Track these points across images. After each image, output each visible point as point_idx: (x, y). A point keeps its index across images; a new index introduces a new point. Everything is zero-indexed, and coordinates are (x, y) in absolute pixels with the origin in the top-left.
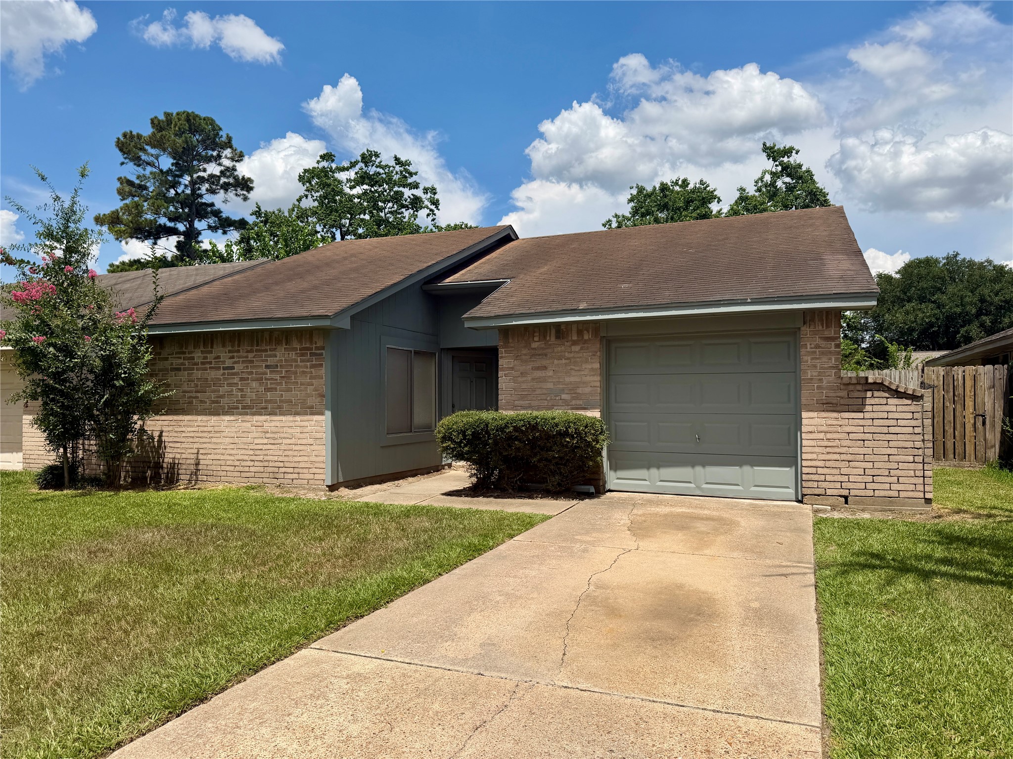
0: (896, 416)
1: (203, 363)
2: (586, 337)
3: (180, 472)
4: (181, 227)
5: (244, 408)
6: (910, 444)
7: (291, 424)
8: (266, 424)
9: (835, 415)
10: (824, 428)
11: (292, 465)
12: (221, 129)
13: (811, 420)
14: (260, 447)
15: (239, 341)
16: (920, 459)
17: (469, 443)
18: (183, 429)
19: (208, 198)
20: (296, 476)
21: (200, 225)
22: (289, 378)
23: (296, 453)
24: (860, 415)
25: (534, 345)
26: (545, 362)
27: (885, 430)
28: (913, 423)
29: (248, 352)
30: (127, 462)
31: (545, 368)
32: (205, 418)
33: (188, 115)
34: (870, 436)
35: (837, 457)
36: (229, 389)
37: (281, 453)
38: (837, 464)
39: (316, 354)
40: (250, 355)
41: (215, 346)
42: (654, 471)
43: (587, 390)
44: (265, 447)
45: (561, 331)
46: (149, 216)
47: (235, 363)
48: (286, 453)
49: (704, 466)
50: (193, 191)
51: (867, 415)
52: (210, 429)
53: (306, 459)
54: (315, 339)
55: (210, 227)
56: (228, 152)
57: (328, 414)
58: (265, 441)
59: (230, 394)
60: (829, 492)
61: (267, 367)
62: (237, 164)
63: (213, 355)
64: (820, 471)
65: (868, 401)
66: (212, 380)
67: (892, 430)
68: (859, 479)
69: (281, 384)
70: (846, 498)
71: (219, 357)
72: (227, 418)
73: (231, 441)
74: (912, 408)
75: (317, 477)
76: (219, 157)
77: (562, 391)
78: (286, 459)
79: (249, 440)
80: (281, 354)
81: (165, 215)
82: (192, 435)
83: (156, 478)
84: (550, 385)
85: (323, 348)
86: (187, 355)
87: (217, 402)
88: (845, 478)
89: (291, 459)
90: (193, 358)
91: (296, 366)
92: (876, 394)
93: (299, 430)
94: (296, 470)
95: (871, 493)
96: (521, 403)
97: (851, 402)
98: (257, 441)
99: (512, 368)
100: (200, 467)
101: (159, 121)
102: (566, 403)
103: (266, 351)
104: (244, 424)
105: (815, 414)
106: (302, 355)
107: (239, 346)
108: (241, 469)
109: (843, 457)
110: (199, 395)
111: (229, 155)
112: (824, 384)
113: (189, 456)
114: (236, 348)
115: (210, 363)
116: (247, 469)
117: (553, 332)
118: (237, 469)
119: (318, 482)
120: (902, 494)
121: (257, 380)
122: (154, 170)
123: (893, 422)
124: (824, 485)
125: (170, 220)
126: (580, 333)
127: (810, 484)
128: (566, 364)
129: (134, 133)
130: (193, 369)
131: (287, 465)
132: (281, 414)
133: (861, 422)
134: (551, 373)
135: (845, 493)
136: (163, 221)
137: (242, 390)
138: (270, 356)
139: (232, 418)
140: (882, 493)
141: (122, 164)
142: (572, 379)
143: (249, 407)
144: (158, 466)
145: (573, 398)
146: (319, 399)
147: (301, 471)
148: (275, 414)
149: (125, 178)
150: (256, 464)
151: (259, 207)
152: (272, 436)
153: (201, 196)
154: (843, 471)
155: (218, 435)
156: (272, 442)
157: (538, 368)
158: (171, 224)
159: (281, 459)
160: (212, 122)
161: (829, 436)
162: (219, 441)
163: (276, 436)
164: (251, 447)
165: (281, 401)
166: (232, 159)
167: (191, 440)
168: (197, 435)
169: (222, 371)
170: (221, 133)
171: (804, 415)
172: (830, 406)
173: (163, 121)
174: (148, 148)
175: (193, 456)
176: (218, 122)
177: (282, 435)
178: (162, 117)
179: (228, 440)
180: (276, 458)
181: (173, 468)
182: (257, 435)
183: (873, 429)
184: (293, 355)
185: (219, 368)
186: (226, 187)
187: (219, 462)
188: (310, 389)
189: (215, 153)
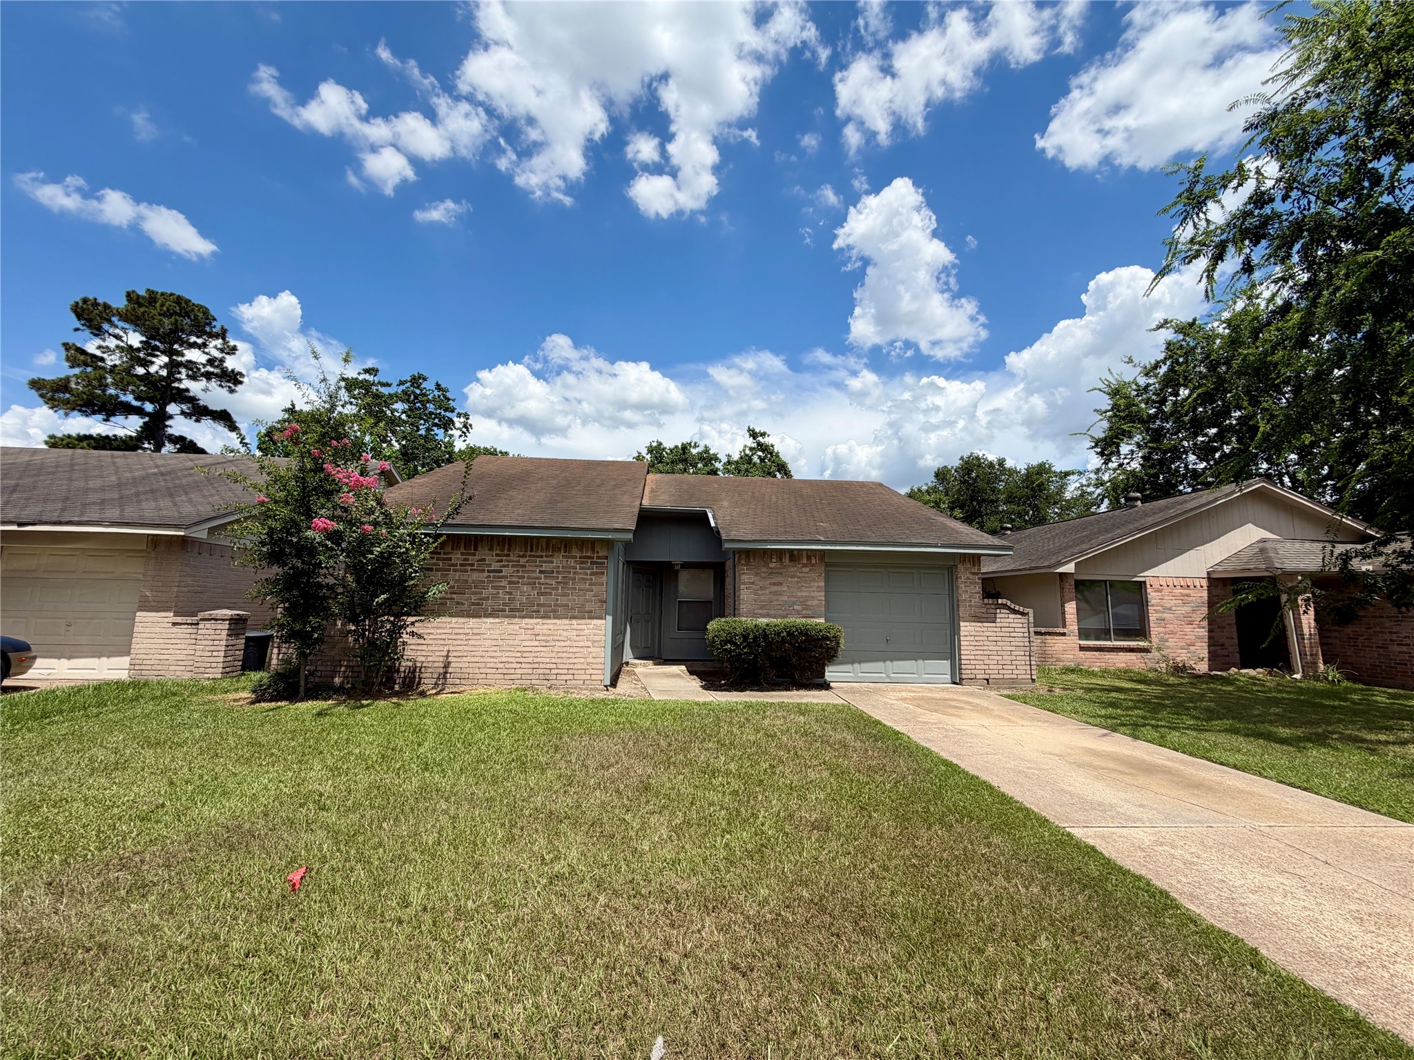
0: (1014, 625)
1: (462, 565)
2: (814, 562)
3: (423, 675)
4: (149, 407)
5: (511, 610)
6: (1022, 644)
7: (566, 627)
8: (538, 627)
9: (980, 624)
10: (974, 633)
11: (567, 666)
12: (215, 319)
13: (966, 628)
14: (529, 649)
15: (510, 546)
16: (1027, 653)
17: (749, 645)
18: (432, 631)
19: (186, 384)
20: (571, 677)
21: (172, 408)
22: (566, 583)
23: (571, 655)
24: (994, 625)
25: (772, 565)
26: (780, 579)
27: (1008, 634)
28: (1023, 630)
29: (519, 556)
30: (346, 666)
31: (781, 584)
32: (461, 620)
33: (179, 298)
34: (999, 639)
35: (981, 652)
36: (495, 591)
37: (553, 655)
38: (982, 658)
39: (597, 563)
40: (523, 560)
41: (479, 548)
42: (856, 665)
43: (815, 602)
44: (536, 649)
45: (794, 556)
46: (112, 391)
47: (504, 566)
48: (560, 655)
49: (892, 661)
50: (170, 374)
51: (998, 625)
52: (468, 631)
53: (582, 660)
54: (596, 549)
55: (183, 413)
56: (219, 342)
57: (609, 618)
58: (537, 643)
59: (496, 596)
60: (978, 677)
61: (541, 572)
62: (227, 356)
63: (477, 557)
64: (972, 662)
65: (998, 616)
66: (474, 582)
67: (1012, 634)
68: (995, 667)
69: (557, 589)
70: (987, 680)
71: (484, 560)
72: (491, 620)
73: (494, 643)
74: (1022, 621)
75: (594, 677)
76: (205, 345)
77: (795, 603)
78: (560, 661)
79: (516, 642)
80: (558, 561)
81: (133, 392)
82: (443, 637)
83: (390, 682)
84: (785, 598)
85: (606, 558)
86: (442, 556)
87: (478, 604)
88: (987, 667)
89: (565, 661)
90: (450, 559)
91: (574, 573)
92: (1002, 611)
93: (575, 633)
94: (571, 672)
95: (1001, 676)
96: (760, 611)
97: (988, 616)
98: (525, 643)
99: (753, 583)
100: (450, 670)
101: (138, 296)
102: (798, 613)
103: (542, 557)
104: (512, 626)
105: (967, 624)
106: (582, 563)
107: (509, 550)
108: (505, 671)
109: (986, 653)
110: (455, 596)
111: (219, 346)
112: (973, 603)
113: (437, 659)
114: (506, 552)
115: (472, 565)
116: (512, 671)
117: (788, 556)
118: (500, 671)
119: (594, 683)
120: (1020, 677)
121: (529, 584)
122: (122, 344)
123: (1012, 630)
124: (975, 672)
125: (137, 399)
126: (809, 558)
127: (966, 672)
128: (798, 582)
129: (100, 301)
130: (449, 570)
131: (560, 666)
132: (555, 618)
133: (995, 629)
134: (786, 589)
135: (987, 677)
136: (129, 398)
137: (510, 593)
138: (546, 562)
139: (497, 620)
140: (1009, 676)
141: (77, 330)
142: (803, 594)
143: (518, 610)
144: (393, 670)
145: (803, 609)
146: (599, 604)
147: (576, 672)
148: (549, 618)
149: (74, 345)
150: (523, 666)
151: (293, 405)
152: (544, 638)
153: (180, 380)
154: (986, 662)
155: (478, 637)
156: (544, 644)
157: (774, 584)
158: (136, 403)
159: (553, 661)
160: (206, 312)
161: (977, 638)
162: (479, 643)
163: (548, 638)
164: (519, 649)
165: (555, 605)
166: (222, 350)
167: (442, 642)
168: (450, 637)
169: (486, 574)
170: (214, 323)
171: (962, 624)
172: (977, 618)
173: (143, 298)
174: (115, 319)
175: (441, 659)
176: (213, 313)
177: (556, 638)
178: (142, 293)
179: (488, 643)
180: (548, 660)
181: (414, 671)
182: (523, 637)
183: (1001, 634)
184: (572, 562)
185: (484, 571)
186: (208, 376)
187: (478, 665)
188: (589, 595)
189: (200, 341)
